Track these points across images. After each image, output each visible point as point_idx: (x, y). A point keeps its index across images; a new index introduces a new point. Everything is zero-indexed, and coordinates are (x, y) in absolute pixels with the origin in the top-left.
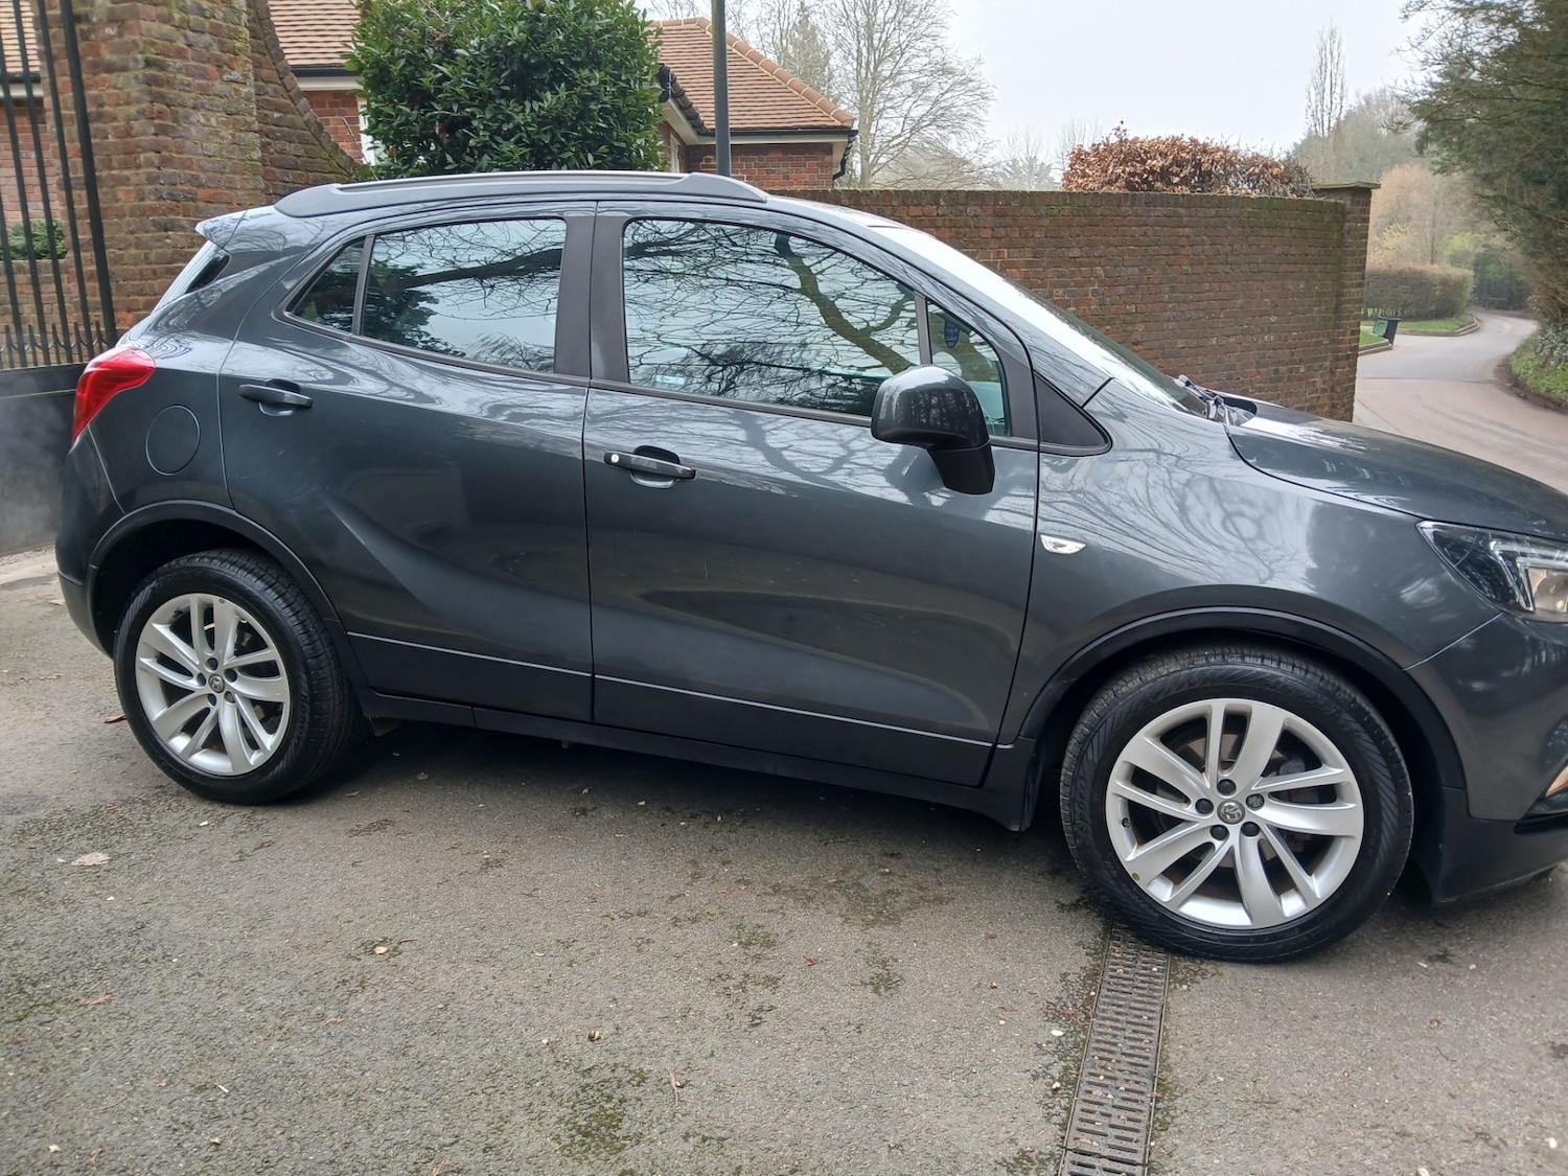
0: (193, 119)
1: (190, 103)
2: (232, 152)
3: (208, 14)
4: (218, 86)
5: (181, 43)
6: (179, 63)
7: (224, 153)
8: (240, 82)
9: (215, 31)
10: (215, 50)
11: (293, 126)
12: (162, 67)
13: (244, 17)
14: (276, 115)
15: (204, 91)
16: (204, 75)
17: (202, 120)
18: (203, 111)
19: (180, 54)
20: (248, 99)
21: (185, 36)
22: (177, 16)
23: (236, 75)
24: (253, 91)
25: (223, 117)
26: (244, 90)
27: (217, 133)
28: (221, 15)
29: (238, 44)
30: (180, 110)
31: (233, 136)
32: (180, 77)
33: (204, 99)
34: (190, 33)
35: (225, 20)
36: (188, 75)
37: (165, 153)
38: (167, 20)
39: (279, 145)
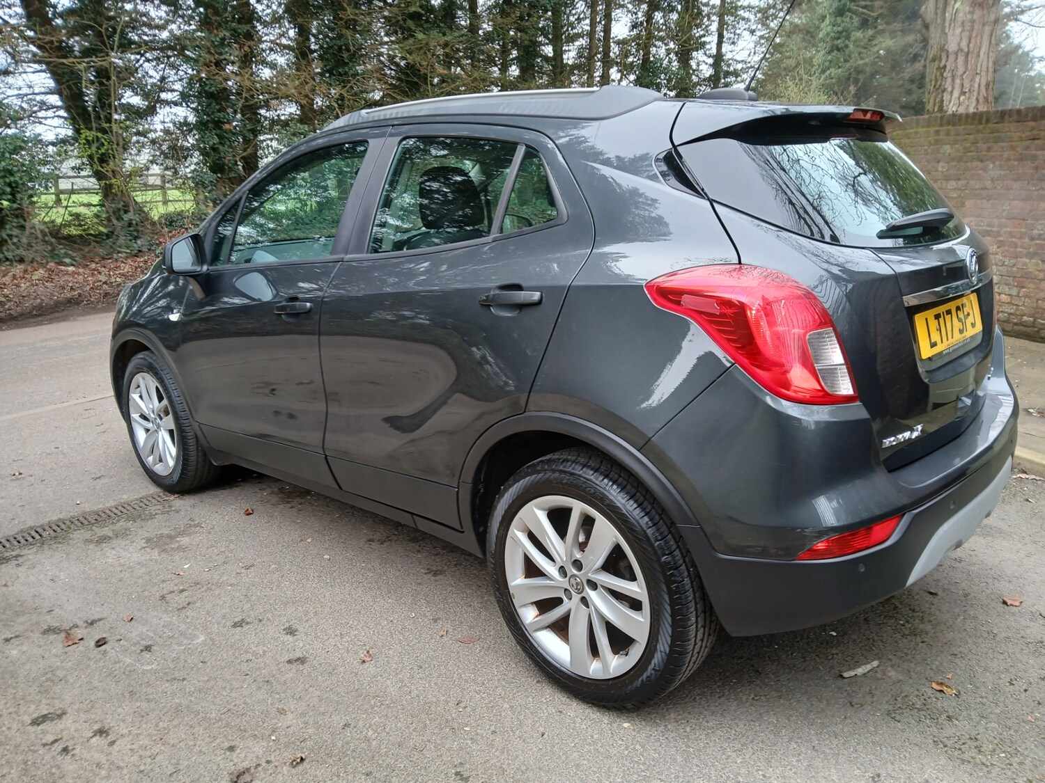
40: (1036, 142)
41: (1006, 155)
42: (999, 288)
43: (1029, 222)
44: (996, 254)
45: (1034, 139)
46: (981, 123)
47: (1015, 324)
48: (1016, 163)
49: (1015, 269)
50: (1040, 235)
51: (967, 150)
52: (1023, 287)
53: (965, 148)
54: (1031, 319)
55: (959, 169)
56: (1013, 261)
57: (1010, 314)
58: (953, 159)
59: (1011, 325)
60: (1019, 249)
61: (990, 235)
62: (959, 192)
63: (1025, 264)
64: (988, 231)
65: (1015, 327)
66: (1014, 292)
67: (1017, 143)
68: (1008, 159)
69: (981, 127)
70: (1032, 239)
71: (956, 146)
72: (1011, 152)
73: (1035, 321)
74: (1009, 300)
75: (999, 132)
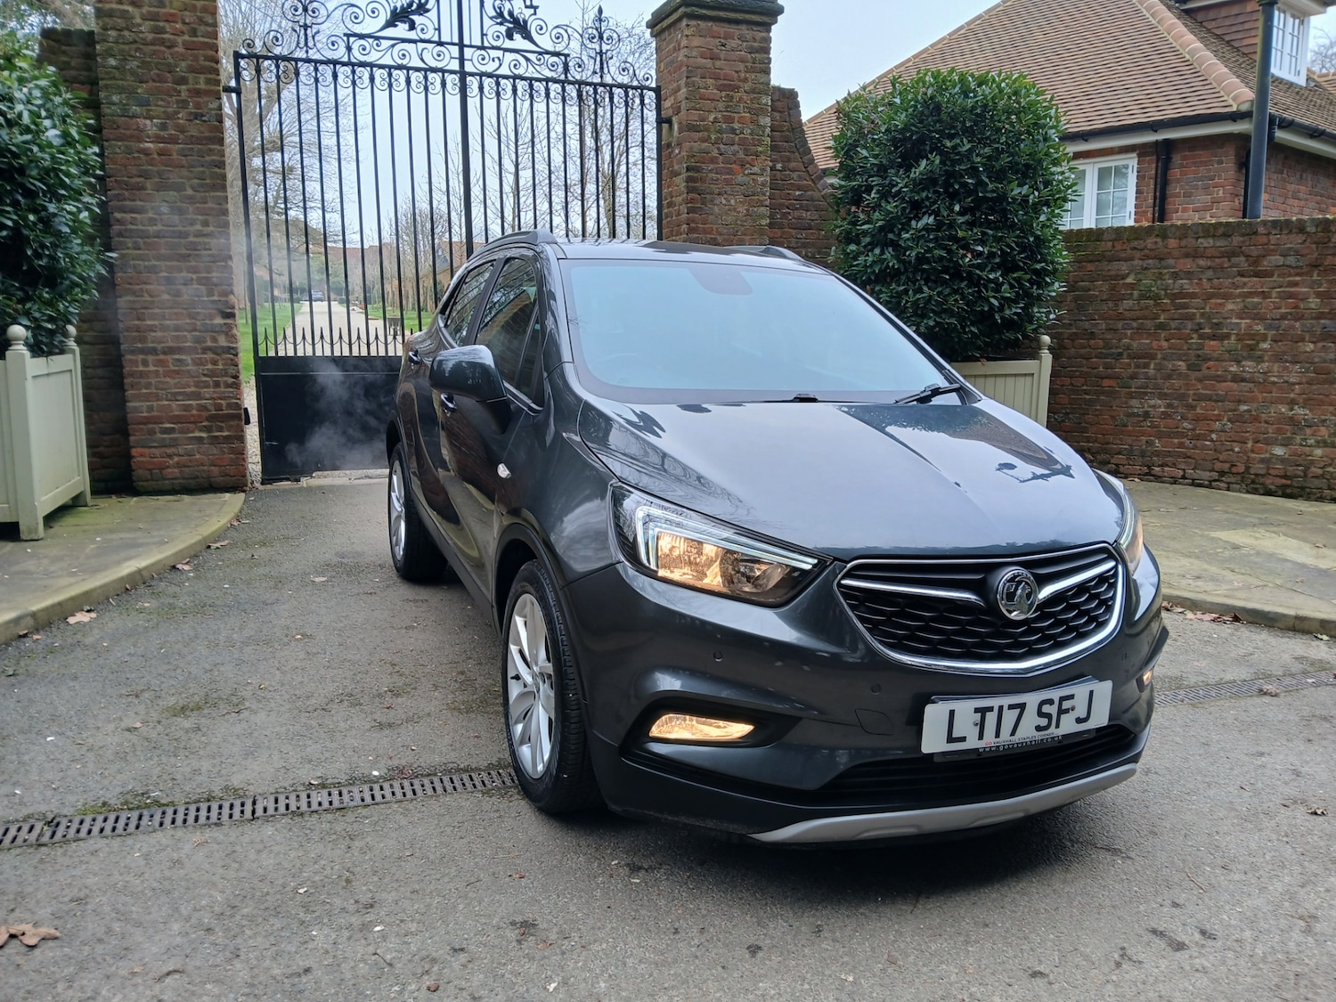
0: (717, 202)
1: (717, 191)
2: (745, 221)
3: (738, 132)
4: (740, 178)
5: (715, 153)
6: (711, 166)
7: (739, 222)
8: (760, 174)
9: (743, 142)
10: (741, 155)
11: (812, 200)
12: (697, 170)
13: (768, 130)
14: (797, 193)
15: (728, 182)
16: (730, 172)
17: (724, 202)
18: (725, 196)
19: (713, 160)
20: (763, 185)
21: (719, 149)
22: (713, 137)
23: (756, 169)
24: (768, 179)
25: (741, 198)
26: (760, 179)
27: (735, 209)
28: (749, 131)
29: (760, 149)
30: (708, 196)
31: (748, 210)
32: (711, 175)
33: (728, 189)
34: (722, 146)
35: (751, 134)
36: (717, 173)
37: (692, 225)
38: (703, 140)
39: (797, 213)
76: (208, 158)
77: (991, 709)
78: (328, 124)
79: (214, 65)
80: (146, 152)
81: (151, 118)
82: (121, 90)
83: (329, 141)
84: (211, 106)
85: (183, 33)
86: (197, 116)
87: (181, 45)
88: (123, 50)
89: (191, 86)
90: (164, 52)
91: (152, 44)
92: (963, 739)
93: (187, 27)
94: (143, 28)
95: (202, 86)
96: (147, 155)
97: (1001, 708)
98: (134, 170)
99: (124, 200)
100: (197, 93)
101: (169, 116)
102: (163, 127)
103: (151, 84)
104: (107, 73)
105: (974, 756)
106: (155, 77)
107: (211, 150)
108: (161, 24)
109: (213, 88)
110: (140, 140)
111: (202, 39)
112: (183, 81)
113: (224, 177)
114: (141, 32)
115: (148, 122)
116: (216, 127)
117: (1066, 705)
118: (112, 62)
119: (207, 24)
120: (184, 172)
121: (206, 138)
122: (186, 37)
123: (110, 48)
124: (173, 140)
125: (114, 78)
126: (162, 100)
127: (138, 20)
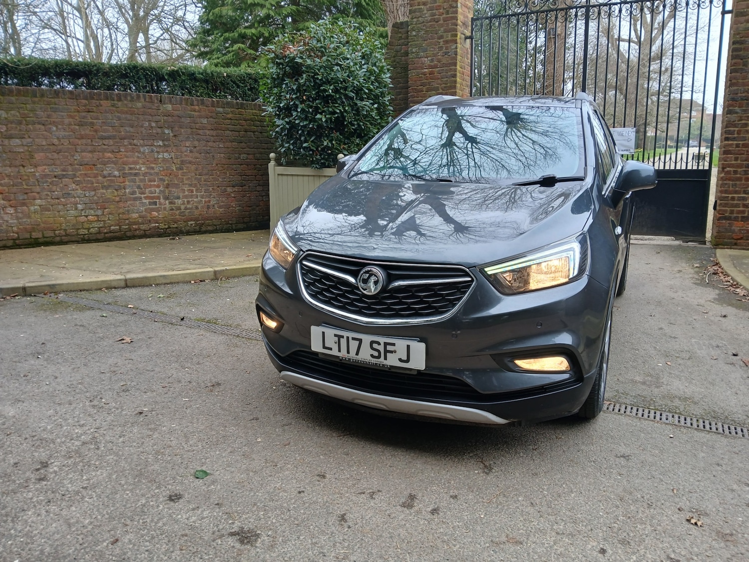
40: (92, 114)
41: (67, 121)
42: (85, 212)
43: (99, 166)
44: (77, 190)
45: (89, 112)
46: (36, 97)
47: (106, 233)
48: (77, 127)
49: (95, 198)
50: (110, 174)
51: (24, 116)
52: (106, 209)
53: (25, 114)
54: (118, 227)
55: (20, 130)
56: (93, 193)
57: (99, 228)
58: (12, 123)
59: (103, 234)
60: (95, 185)
61: (66, 178)
62: (26, 148)
63: (104, 194)
64: (64, 175)
65: (106, 235)
66: (99, 212)
67: (75, 114)
68: (70, 124)
69: (36, 99)
70: (105, 177)
71: (12, 112)
72: (71, 120)
73: (120, 228)
74: (96, 219)
75: (56, 104)
76: (449, 73)
77: (343, 337)
78: (691, 40)
79: (455, 27)
80: (424, 74)
81: (427, 57)
82: (416, 46)
83: (690, 49)
84: (452, 47)
85: (443, 14)
86: (446, 53)
87: (442, 20)
88: (419, 27)
89: (444, 39)
90: (434, 25)
91: (430, 22)
92: (331, 349)
93: (445, 10)
94: (427, 15)
95: (450, 38)
96: (425, 75)
97: (348, 338)
98: (419, 83)
99: (415, 97)
100: (447, 42)
101: (435, 55)
102: (432, 61)
103: (429, 41)
104: (412, 39)
105: (338, 360)
106: (430, 38)
107: (451, 69)
108: (434, 11)
109: (454, 38)
110: (423, 69)
111: (450, 15)
112: (441, 37)
113: (455, 82)
114: (426, 17)
115: (426, 59)
116: (454, 57)
117: (389, 348)
118: (414, 33)
119: (453, 7)
120: (439, 81)
121: (450, 63)
122: (444, 16)
123: (414, 27)
124: (436, 67)
125: (414, 41)
126: (432, 48)
127: (425, 12)
